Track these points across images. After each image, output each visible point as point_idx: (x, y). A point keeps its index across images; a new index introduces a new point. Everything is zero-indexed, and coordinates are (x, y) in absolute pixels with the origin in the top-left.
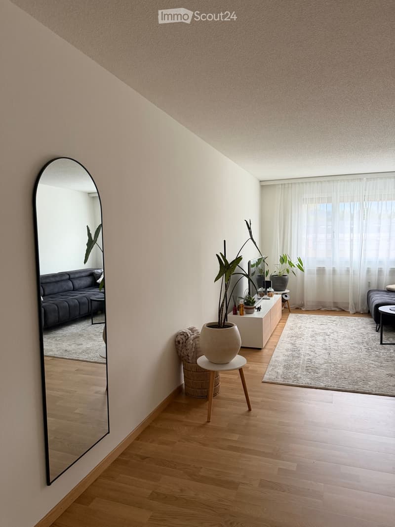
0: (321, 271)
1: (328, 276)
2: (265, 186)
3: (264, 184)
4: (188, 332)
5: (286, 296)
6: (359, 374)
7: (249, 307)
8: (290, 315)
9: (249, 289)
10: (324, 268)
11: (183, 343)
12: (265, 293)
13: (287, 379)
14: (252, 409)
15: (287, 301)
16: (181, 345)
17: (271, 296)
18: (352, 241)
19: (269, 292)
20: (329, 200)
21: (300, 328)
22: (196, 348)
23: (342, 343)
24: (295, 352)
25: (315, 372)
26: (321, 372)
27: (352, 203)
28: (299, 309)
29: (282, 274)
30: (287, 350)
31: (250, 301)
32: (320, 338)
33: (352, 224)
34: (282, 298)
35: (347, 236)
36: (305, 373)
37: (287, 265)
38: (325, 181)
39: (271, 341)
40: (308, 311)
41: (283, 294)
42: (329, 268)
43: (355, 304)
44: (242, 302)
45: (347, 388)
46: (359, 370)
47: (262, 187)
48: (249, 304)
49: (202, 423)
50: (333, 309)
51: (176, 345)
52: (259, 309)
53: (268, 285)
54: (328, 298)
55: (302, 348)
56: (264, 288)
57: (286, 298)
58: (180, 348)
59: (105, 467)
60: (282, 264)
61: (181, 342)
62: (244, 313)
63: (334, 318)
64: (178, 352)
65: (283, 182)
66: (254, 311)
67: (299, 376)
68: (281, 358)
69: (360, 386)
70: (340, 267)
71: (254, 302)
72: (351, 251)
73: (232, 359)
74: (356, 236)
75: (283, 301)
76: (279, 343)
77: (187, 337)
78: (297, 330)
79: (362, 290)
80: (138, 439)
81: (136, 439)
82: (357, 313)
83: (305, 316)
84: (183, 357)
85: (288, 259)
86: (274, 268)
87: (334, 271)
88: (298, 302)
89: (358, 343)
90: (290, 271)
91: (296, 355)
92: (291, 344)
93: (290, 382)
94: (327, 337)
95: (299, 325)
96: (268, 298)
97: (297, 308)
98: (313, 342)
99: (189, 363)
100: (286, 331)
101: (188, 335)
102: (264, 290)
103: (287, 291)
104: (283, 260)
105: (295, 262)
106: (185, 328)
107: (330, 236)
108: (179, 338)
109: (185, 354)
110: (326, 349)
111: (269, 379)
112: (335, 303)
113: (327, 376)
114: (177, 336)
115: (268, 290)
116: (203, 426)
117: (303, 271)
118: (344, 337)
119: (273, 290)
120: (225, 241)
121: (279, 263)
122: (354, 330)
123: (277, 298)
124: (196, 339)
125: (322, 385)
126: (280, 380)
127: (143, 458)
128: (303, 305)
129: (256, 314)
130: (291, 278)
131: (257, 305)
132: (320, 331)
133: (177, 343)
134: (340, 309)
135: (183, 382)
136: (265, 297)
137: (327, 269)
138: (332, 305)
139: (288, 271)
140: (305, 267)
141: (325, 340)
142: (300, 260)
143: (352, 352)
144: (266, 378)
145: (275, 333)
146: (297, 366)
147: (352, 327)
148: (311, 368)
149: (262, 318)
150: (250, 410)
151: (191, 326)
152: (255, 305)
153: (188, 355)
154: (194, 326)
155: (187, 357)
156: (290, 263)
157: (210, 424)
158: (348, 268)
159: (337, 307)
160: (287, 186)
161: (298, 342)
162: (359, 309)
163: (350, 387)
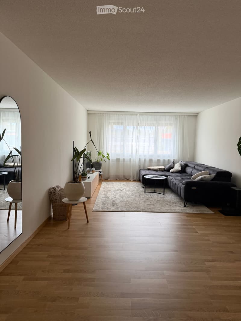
0: (118, 160)
1: (121, 162)
2: (89, 113)
3: (89, 112)
4: (56, 187)
5: (101, 173)
6: (136, 205)
7: (84, 177)
8: (103, 182)
9: (84, 168)
10: (119, 158)
11: (53, 193)
12: (91, 171)
13: (104, 209)
14: (89, 222)
15: (101, 175)
16: (52, 194)
17: (94, 172)
18: (132, 146)
19: (92, 170)
20: (122, 124)
21: (108, 188)
22: (60, 195)
23: (128, 193)
24: (107, 198)
25: (116, 205)
26: (119, 205)
27: (133, 127)
28: (107, 179)
29: (99, 161)
30: (103, 197)
31: (84, 174)
32: (118, 192)
33: (133, 137)
34: (99, 174)
35: (130, 143)
36: (112, 206)
37: (101, 156)
38: (120, 114)
39: (94, 194)
40: (111, 180)
41: (99, 171)
42: (121, 158)
43: (133, 176)
44: (80, 174)
45: (131, 210)
46: (136, 203)
47: (88, 114)
48: (84, 175)
49: (66, 229)
50: (123, 179)
51: (49, 194)
52: (89, 178)
53: (92, 167)
54: (121, 173)
55: (110, 196)
56: (90, 168)
57: (101, 174)
58: (52, 196)
59: (21, 250)
60: (99, 156)
61: (52, 192)
62: (81, 180)
63: (124, 183)
64: (50, 198)
65: (99, 112)
66: (86, 179)
67: (109, 207)
68: (100, 201)
69: (136, 209)
70: (127, 158)
71: (87, 174)
72: (132, 151)
73: (80, 198)
74: (135, 144)
75: (100, 175)
76: (98, 195)
77: (55, 190)
78: (107, 189)
79: (137, 169)
80: (33, 238)
81: (32, 239)
82: (134, 181)
83: (110, 183)
84: (53, 201)
85: (102, 153)
86: (95, 158)
87: (124, 160)
88: (106, 176)
89: (135, 193)
90: (103, 160)
91: (107, 199)
92: (104, 195)
93: (106, 210)
94: (121, 191)
95: (107, 187)
96: (92, 173)
97: (106, 179)
98: (115, 193)
99: (56, 203)
100: (101, 190)
101: (56, 189)
102: (90, 169)
103: (101, 170)
104: (99, 154)
105: (105, 155)
106: (54, 186)
107: (122, 143)
108: (51, 190)
109: (54, 198)
110: (121, 196)
111: (96, 210)
112: (124, 176)
113: (122, 206)
114: (50, 190)
115: (92, 169)
116: (66, 230)
117: (109, 159)
118: (129, 191)
119: (94, 169)
120: (73, 142)
121: (97, 155)
122: (133, 188)
123: (96, 173)
124: (60, 191)
125: (120, 210)
126: (101, 210)
127: (39, 245)
128: (109, 178)
129: (87, 180)
130: (103, 163)
131: (88, 176)
132: (118, 189)
133: (50, 193)
134: (126, 179)
135: (52, 214)
136: (90, 173)
137: (121, 159)
138: (123, 177)
139: (102, 160)
140: (110, 158)
141: (120, 192)
142: (108, 154)
143: (132, 197)
144: (94, 209)
145: (96, 191)
146: (109, 203)
147: (132, 187)
148: (114, 204)
149: (91, 182)
150: (88, 222)
151: (57, 185)
152: (87, 176)
153: (56, 199)
154: (59, 185)
155: (55, 200)
156: (103, 155)
157: (69, 229)
158: (130, 158)
159: (125, 178)
160: (101, 114)
161: (108, 194)
162: (135, 179)
163: (132, 210)
